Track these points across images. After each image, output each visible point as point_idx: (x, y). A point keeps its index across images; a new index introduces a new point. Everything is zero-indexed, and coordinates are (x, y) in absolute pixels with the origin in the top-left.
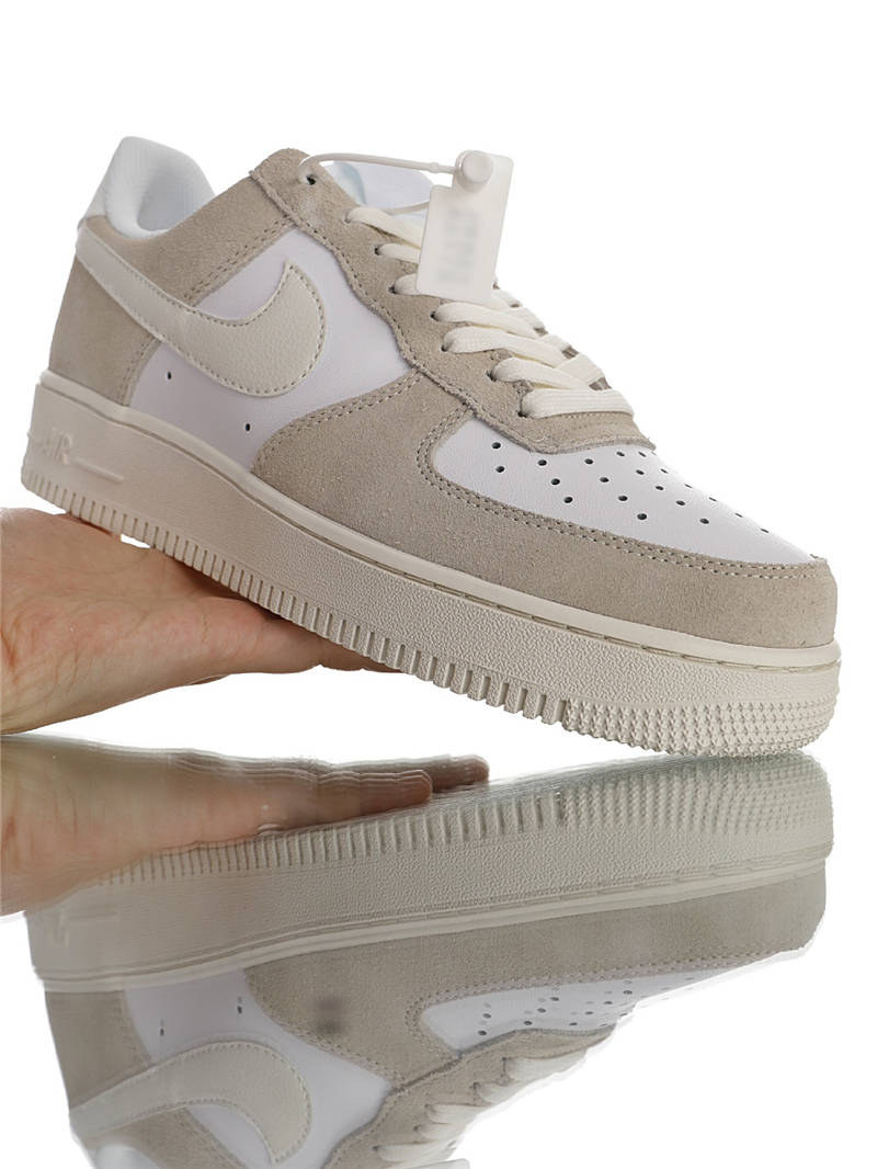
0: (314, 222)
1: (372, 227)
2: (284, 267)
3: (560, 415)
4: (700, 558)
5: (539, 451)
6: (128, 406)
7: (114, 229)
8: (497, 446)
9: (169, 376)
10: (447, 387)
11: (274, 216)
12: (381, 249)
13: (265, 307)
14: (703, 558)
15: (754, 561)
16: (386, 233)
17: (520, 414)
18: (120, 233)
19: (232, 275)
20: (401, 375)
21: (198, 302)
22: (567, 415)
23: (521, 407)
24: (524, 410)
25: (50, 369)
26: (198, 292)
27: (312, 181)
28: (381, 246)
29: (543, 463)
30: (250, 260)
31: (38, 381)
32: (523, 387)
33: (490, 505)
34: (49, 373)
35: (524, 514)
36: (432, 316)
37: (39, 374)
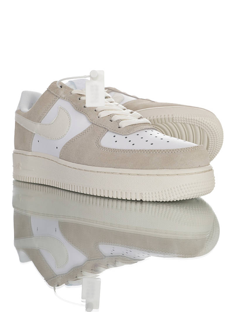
0: (63, 96)
1: (77, 94)
2: (58, 108)
3: (129, 126)
4: (167, 150)
5: (125, 135)
6: (31, 151)
7: (22, 112)
8: (114, 136)
9: (38, 141)
10: (100, 126)
11: (54, 97)
12: (80, 99)
13: (55, 118)
14: (168, 150)
15: (181, 148)
16: (81, 95)
17: (119, 128)
18: (23, 112)
19: (47, 113)
20: (89, 126)
21: (41, 122)
22: (131, 125)
23: (119, 126)
24: (120, 127)
25: (15, 149)
26: (40, 119)
27: (61, 87)
28: (80, 98)
29: (126, 138)
30: (50, 109)
31: (13, 153)
32: (119, 121)
33: (115, 150)
34: (15, 150)
35: (123, 150)
36: (95, 111)
37: (13, 151)
